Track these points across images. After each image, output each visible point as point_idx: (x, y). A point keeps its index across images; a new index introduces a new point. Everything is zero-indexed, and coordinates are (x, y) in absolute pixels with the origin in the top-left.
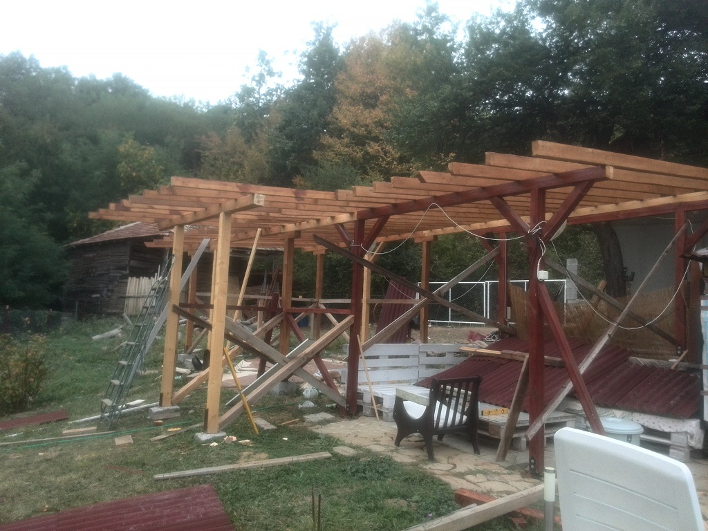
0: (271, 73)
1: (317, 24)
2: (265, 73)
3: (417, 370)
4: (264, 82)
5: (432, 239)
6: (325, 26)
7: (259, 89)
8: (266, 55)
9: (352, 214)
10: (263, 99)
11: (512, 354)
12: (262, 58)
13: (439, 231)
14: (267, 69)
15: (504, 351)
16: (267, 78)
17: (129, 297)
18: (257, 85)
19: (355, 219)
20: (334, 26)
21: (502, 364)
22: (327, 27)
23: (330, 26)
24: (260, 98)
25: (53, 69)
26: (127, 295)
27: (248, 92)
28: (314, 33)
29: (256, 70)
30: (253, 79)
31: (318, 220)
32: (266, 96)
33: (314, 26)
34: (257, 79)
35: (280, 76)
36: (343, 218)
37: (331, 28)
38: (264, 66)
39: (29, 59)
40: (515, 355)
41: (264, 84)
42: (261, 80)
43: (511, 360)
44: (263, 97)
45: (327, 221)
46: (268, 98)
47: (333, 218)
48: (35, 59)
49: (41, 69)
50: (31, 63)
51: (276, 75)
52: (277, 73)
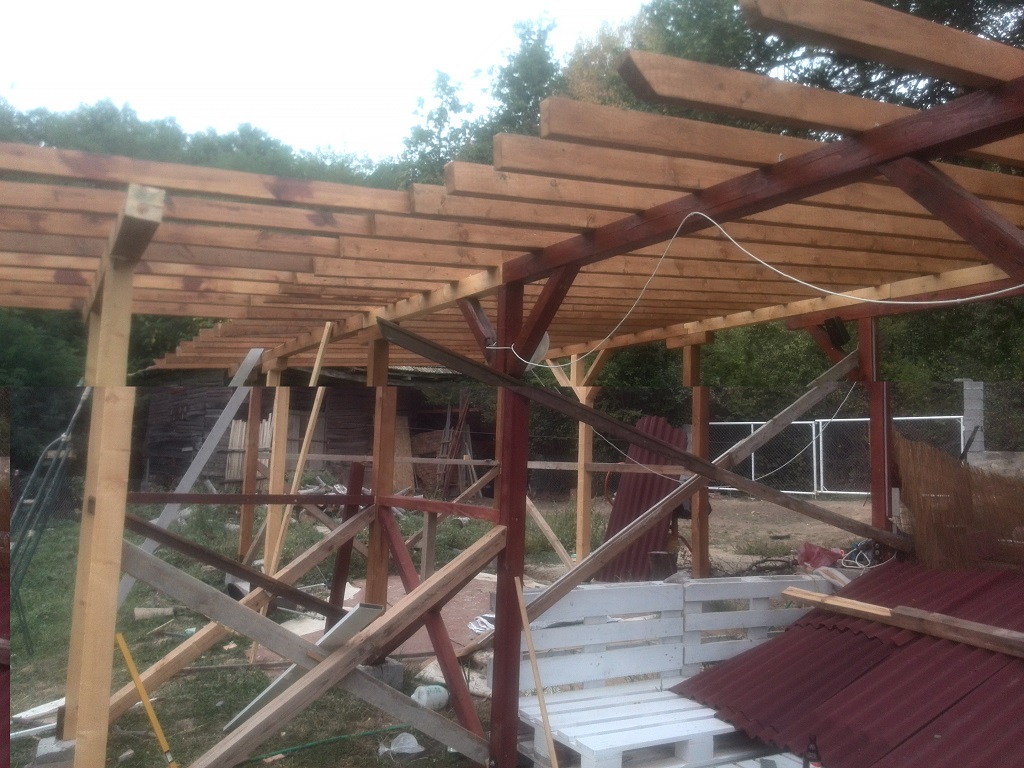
0: (456, 107)
1: (524, 27)
2: (448, 108)
3: (680, 646)
4: (445, 121)
5: (703, 338)
6: (535, 29)
7: (439, 133)
8: (448, 79)
9: (492, 270)
10: (445, 147)
11: (922, 620)
12: (444, 86)
13: (718, 323)
14: (450, 100)
15: (901, 609)
16: (451, 114)
17: (233, 452)
18: (436, 127)
19: (499, 281)
20: (550, 28)
21: (895, 646)
22: (540, 31)
23: (544, 28)
24: (441, 146)
25: (156, 123)
26: (230, 448)
27: (422, 136)
28: (519, 42)
29: (434, 104)
30: (430, 117)
31: (427, 294)
32: (448, 142)
33: (520, 31)
34: (436, 116)
35: (469, 111)
36: (475, 282)
37: (545, 32)
38: (445, 97)
39: (123, 110)
40: (929, 622)
41: (446, 124)
42: (441, 118)
43: (918, 635)
44: (444, 143)
45: (443, 294)
46: (453, 144)
47: (455, 284)
48: (130, 110)
49: (138, 122)
50: (126, 115)
51: (464, 110)
52: (466, 106)
